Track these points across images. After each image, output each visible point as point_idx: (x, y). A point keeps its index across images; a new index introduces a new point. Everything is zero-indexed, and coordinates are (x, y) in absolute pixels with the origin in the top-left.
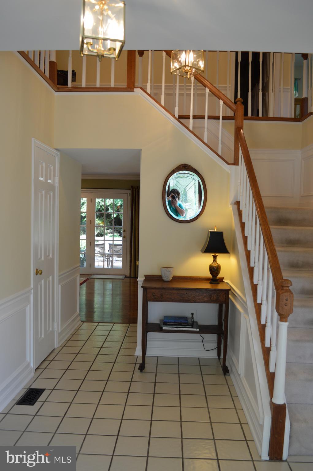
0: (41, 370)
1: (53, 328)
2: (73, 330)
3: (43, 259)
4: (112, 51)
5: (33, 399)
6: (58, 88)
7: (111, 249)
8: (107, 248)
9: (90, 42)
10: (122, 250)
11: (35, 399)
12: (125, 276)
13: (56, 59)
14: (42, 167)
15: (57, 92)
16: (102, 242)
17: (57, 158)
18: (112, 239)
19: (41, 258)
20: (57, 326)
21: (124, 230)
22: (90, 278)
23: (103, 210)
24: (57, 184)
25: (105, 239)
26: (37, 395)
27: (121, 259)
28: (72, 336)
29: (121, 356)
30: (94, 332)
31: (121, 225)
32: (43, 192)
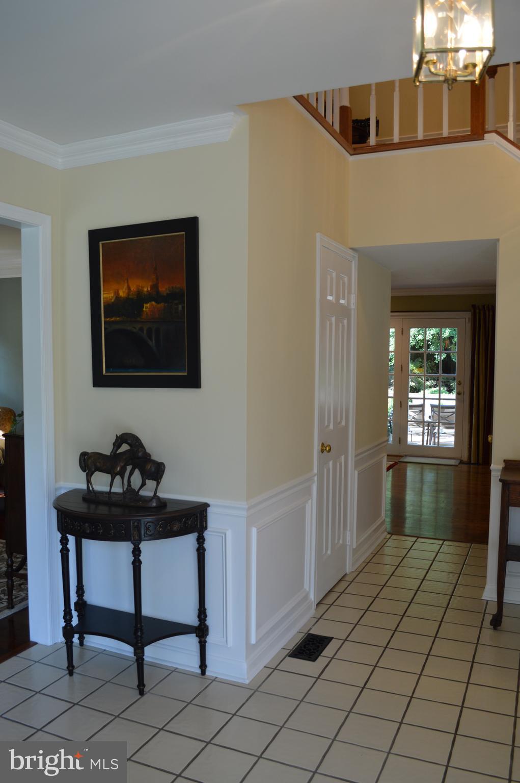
0: (325, 607)
1: (344, 540)
2: (374, 547)
3: (331, 427)
4: (470, 70)
5: (315, 651)
6: (355, 149)
7: (435, 414)
8: (428, 411)
9: (432, 59)
10: (454, 415)
11: (317, 651)
12: (459, 461)
13: (350, 102)
14: (332, 279)
15: (353, 156)
16: (420, 402)
17: (353, 262)
18: (438, 397)
19: (329, 425)
20: (351, 538)
21: (459, 381)
22: (399, 462)
23: (421, 347)
24: (353, 307)
25: (426, 397)
26: (320, 645)
27: (453, 431)
28: (373, 555)
29: (458, 598)
30: (410, 552)
31: (455, 374)
32: (333, 319)
